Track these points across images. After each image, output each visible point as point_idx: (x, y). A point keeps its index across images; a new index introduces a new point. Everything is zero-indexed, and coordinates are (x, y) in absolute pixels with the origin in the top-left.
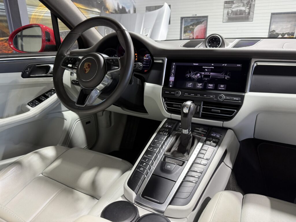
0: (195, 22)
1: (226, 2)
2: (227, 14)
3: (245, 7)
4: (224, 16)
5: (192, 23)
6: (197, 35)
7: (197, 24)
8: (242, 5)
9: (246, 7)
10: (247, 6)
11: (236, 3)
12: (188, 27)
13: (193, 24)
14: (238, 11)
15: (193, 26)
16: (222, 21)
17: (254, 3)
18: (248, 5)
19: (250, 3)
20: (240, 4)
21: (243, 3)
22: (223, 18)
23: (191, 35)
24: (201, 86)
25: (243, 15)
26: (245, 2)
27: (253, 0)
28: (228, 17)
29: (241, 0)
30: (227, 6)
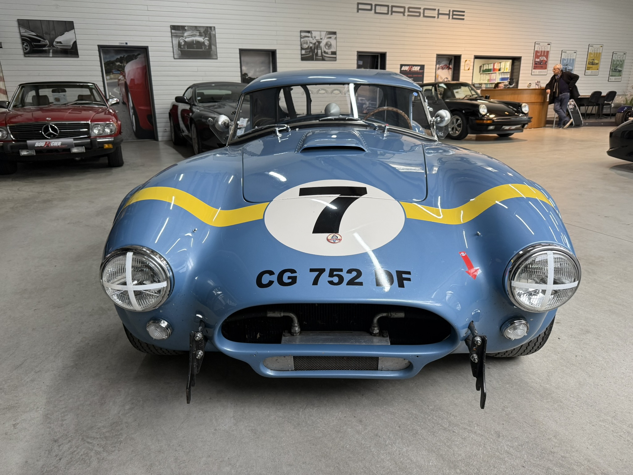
0: (124, 56)
1: (173, 28)
2: (177, 45)
3: (203, 37)
4: (175, 49)
5: (119, 57)
6: (132, 78)
7: (128, 60)
8: (198, 34)
9: (205, 38)
10: (206, 37)
11: (189, 31)
12: (113, 63)
13: (121, 57)
14: (195, 42)
15: (121, 63)
16: (173, 56)
17: (214, 33)
18: (206, 35)
19: (209, 33)
20: (195, 33)
21: (198, 32)
22: (173, 52)
23: (121, 77)
25: (202, 49)
26: (202, 30)
27: (213, 28)
28: (181, 51)
29: (196, 27)
30: (175, 33)
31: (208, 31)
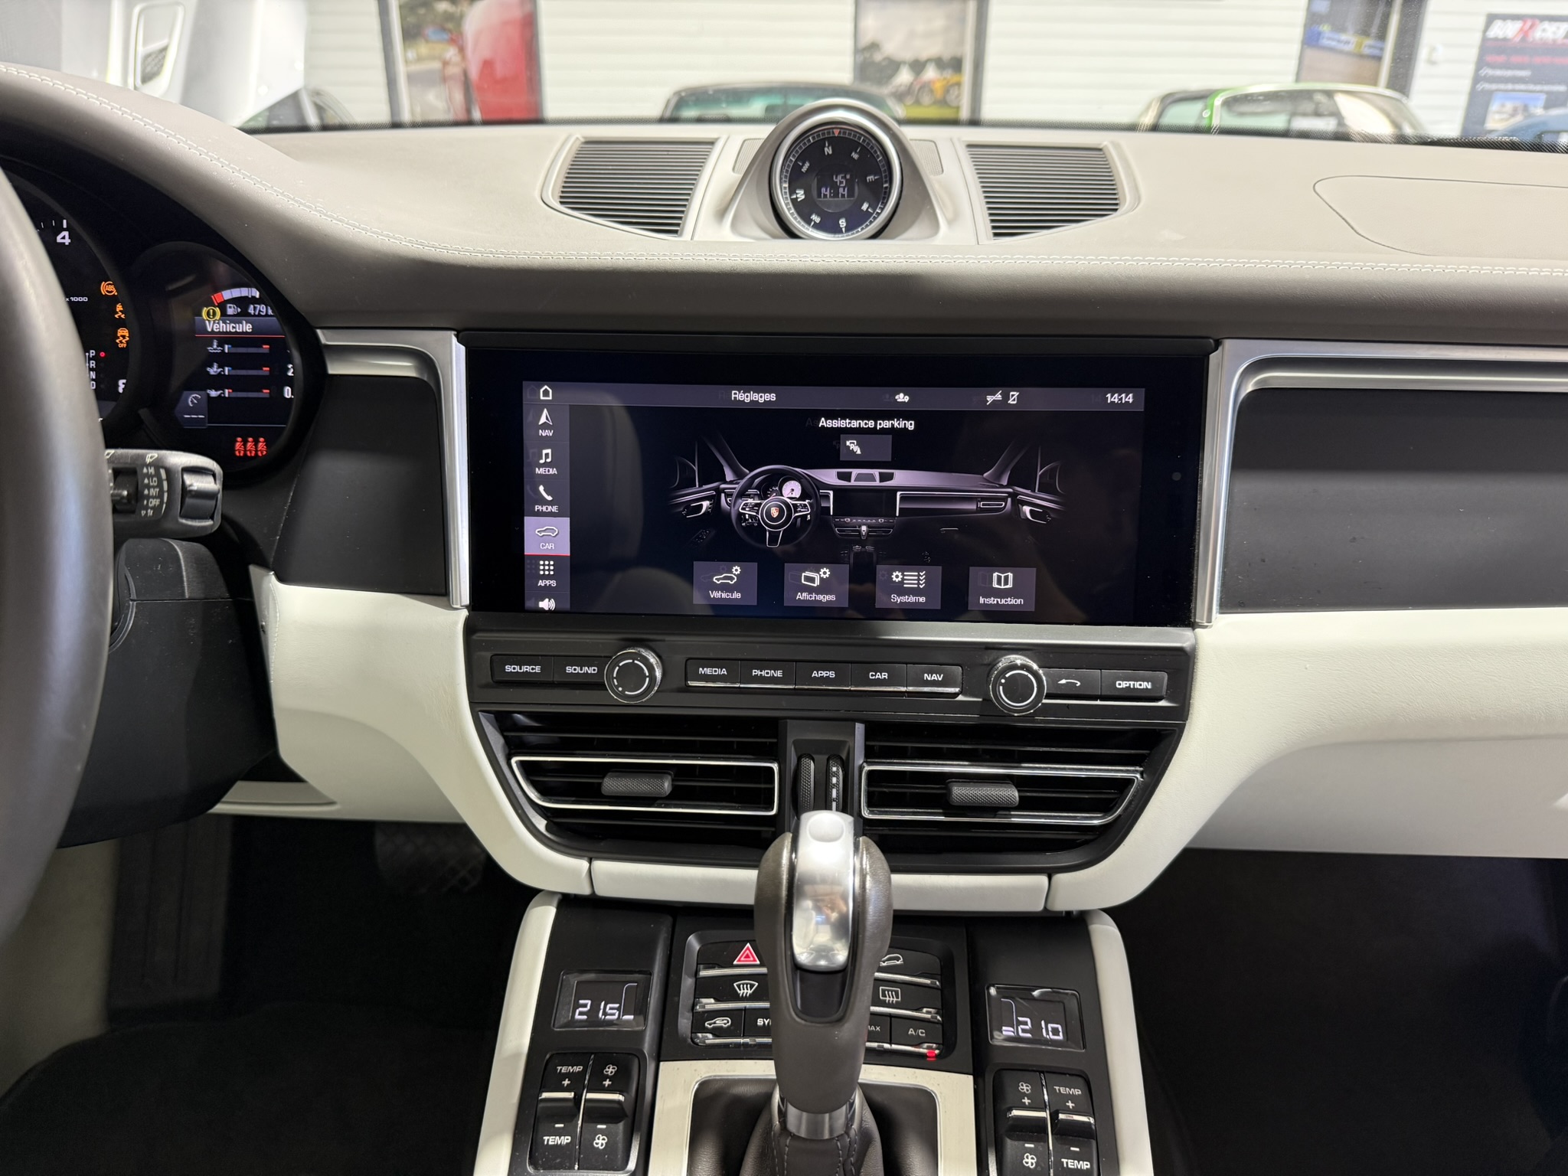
6: (487, 55)
24: (825, 587)
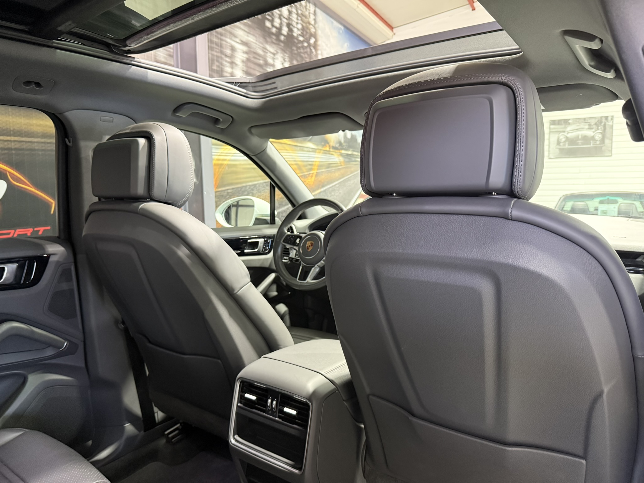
1: (553, 123)
2: (556, 142)
3: (594, 130)
4: (552, 147)
8: (587, 127)
9: (595, 131)
10: (598, 129)
11: (574, 124)
14: (580, 137)
16: (548, 155)
17: (611, 123)
18: (598, 127)
19: (603, 124)
20: (582, 126)
21: (588, 124)
22: (549, 151)
25: (590, 145)
26: (593, 122)
27: (610, 118)
28: (560, 149)
29: (585, 119)
30: (554, 129)
31: (601, 122)
